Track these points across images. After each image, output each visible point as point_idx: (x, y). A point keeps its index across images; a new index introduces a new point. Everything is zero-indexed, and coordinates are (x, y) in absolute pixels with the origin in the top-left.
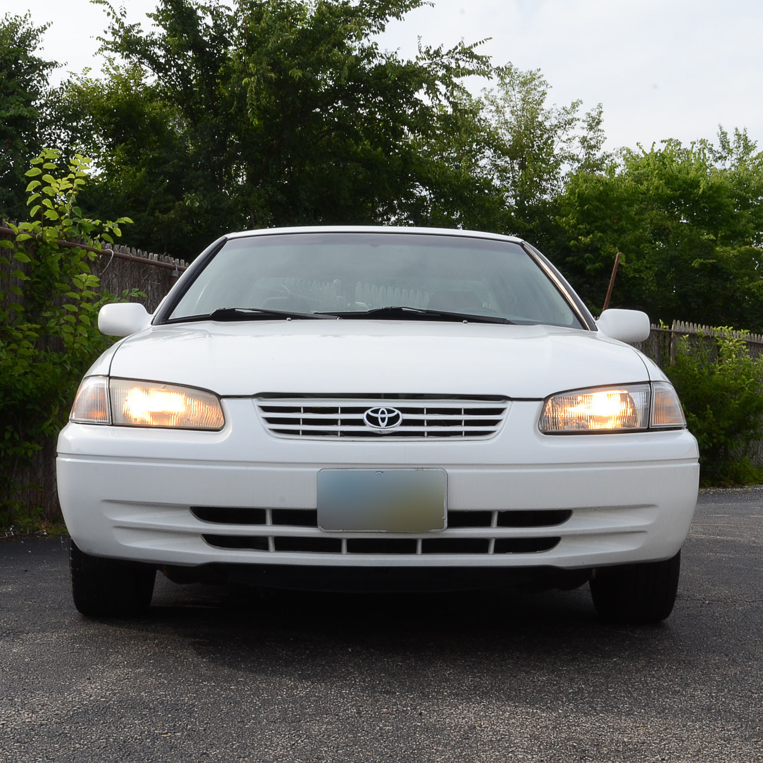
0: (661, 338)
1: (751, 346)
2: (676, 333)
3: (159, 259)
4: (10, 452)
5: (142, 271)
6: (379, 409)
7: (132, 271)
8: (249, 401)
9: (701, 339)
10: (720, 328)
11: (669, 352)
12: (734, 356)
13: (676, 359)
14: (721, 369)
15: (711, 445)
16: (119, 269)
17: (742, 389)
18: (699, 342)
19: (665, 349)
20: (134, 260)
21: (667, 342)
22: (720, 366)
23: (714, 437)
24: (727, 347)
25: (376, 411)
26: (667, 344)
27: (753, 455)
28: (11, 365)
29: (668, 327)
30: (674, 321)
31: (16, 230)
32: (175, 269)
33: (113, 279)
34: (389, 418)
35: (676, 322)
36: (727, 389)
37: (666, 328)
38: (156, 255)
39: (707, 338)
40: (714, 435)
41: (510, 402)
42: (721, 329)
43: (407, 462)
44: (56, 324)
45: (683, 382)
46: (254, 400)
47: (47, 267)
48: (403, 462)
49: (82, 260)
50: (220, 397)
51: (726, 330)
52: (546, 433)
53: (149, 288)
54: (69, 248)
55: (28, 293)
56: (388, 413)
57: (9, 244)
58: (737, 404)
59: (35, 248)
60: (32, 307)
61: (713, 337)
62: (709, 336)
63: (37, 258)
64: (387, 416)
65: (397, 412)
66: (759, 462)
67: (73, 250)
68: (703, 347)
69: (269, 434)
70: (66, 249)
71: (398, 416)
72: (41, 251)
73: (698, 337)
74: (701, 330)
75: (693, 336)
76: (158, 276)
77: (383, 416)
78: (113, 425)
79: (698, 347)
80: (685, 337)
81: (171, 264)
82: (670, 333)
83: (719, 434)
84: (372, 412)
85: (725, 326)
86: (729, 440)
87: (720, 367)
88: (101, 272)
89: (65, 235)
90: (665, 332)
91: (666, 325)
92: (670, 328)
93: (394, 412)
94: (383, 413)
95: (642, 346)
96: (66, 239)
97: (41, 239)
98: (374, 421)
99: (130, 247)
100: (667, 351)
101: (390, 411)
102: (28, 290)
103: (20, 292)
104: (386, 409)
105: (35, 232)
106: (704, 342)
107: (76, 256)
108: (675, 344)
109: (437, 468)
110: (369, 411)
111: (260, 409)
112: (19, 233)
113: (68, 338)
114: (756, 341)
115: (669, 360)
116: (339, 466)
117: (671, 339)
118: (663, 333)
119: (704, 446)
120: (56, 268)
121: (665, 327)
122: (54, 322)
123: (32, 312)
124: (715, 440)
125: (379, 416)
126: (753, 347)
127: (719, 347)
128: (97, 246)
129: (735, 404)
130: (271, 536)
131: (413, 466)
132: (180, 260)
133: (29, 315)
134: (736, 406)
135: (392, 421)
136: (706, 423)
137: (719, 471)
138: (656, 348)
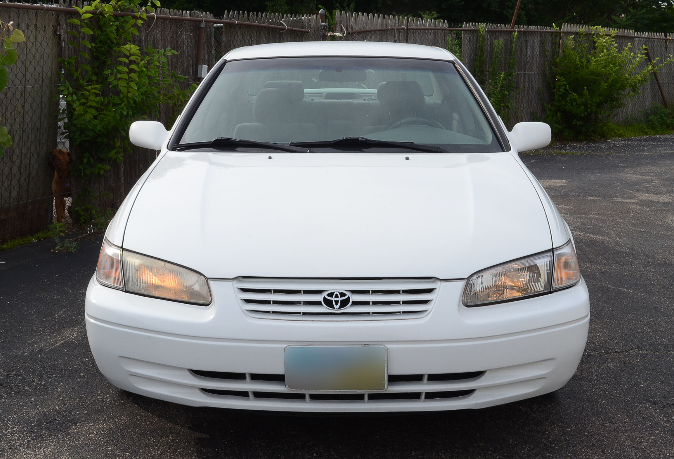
0: (553, 37)
1: (617, 38)
2: (564, 33)
3: (190, 15)
4: (88, 172)
5: (178, 26)
6: (334, 293)
7: (171, 27)
8: (229, 283)
9: (582, 36)
10: (595, 27)
11: (559, 47)
12: (605, 50)
13: (564, 51)
14: (596, 61)
15: (586, 113)
16: (162, 26)
17: (610, 74)
18: (580, 38)
19: (556, 45)
20: (172, 19)
21: (558, 40)
22: (595, 58)
23: (589, 108)
24: (601, 43)
25: (331, 295)
26: (557, 41)
27: (614, 116)
28: (83, 113)
29: (558, 28)
30: (563, 24)
31: (81, 11)
32: (203, 22)
33: (157, 34)
34: (341, 301)
35: (565, 24)
36: (598, 75)
37: (557, 30)
38: (188, 12)
39: (587, 35)
40: (589, 106)
41: (439, 283)
42: (597, 27)
43: (356, 340)
44: (115, 79)
45: (568, 69)
46: (234, 282)
47: (107, 35)
48: (353, 340)
49: (133, 26)
50: (207, 279)
51: (601, 30)
52: (467, 306)
53: (184, 37)
54: (123, 16)
55: (94, 53)
56: (341, 297)
57: (77, 21)
58: (606, 86)
59: (98, 20)
60: (98, 64)
61: (590, 34)
62: (587, 33)
63: (100, 28)
64: (340, 299)
65: (348, 294)
66: (618, 120)
67: (126, 18)
68: (583, 42)
69: (245, 314)
70: (120, 18)
71: (349, 298)
72: (101, 23)
73: (580, 35)
74: (582, 29)
75: (576, 34)
76: (190, 27)
77: (337, 299)
78: (126, 291)
79: (579, 41)
80: (571, 37)
81: (199, 18)
82: (560, 33)
83: (592, 106)
84: (328, 295)
85: (599, 26)
86: (598, 110)
87: (595, 60)
88: (148, 30)
89: (119, 6)
90: (557, 32)
91: (557, 27)
92: (560, 29)
93: (345, 295)
94: (337, 296)
95: (540, 44)
96: (121, 10)
97: (101, 13)
98: (329, 303)
99: (168, 8)
100: (557, 46)
101: (342, 295)
102: (94, 52)
103: (87, 56)
104: (339, 292)
105: (97, 8)
106: (584, 38)
107: (128, 24)
108: (563, 41)
109: (380, 345)
110: (325, 294)
111: (239, 291)
112: (83, 13)
113: (124, 90)
114: (621, 35)
115: (559, 52)
116: (302, 343)
117: (561, 37)
118: (555, 33)
119: (581, 114)
120: (113, 36)
121: (556, 28)
122: (113, 77)
123: (98, 67)
124: (589, 110)
125: (334, 299)
126: (619, 38)
127: (595, 42)
128: (143, 15)
129: (604, 85)
130: (251, 392)
131: (360, 343)
132: (206, 13)
133: (96, 70)
134: (606, 87)
135: (344, 303)
136: (583, 100)
137: (590, 131)
138: (550, 44)
